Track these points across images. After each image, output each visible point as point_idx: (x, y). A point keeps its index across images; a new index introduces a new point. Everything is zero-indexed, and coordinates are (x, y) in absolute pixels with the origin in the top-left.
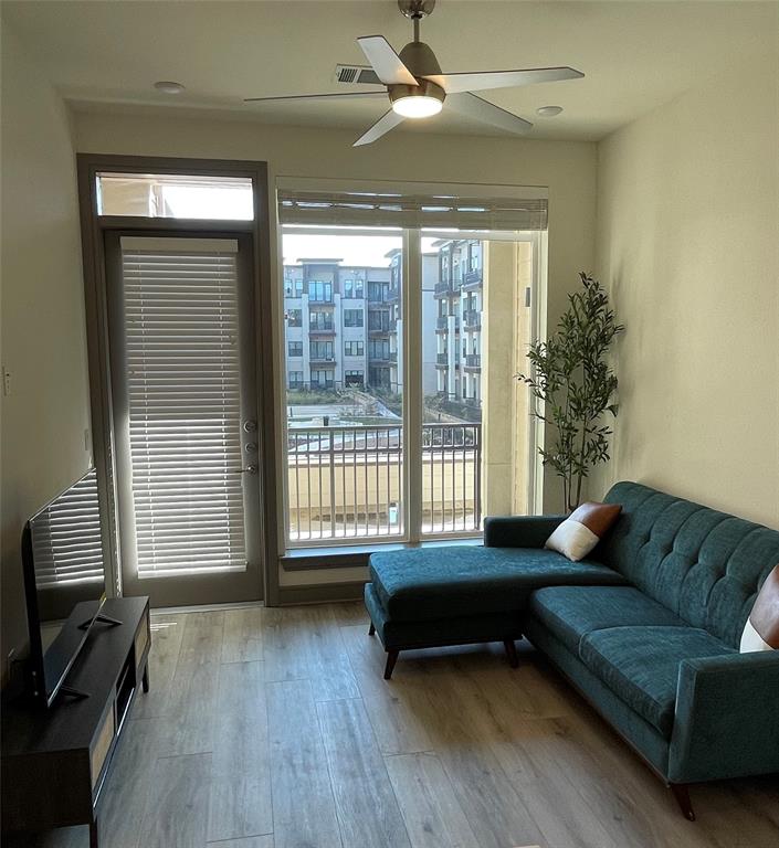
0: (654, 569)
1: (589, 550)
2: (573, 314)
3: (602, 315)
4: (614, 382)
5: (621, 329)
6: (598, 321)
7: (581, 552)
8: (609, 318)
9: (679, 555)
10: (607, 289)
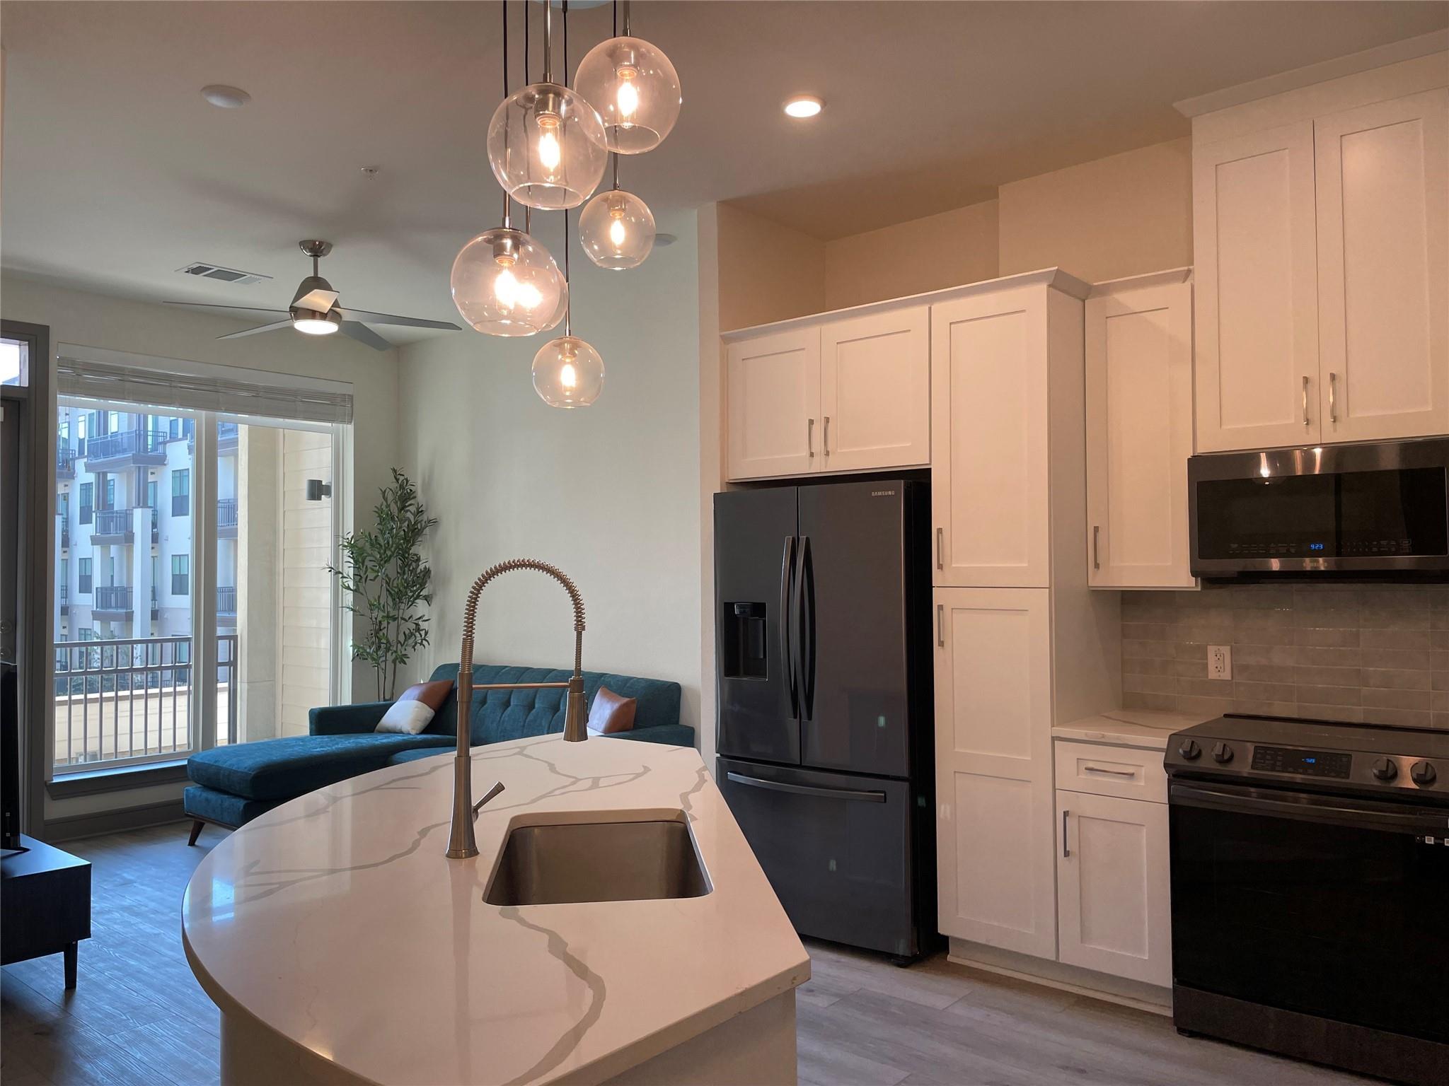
0: (495, 725)
1: (428, 722)
2: (384, 507)
3: (413, 509)
4: (427, 572)
5: (434, 523)
6: (409, 515)
7: (420, 725)
8: (419, 512)
9: (517, 705)
10: (418, 486)
